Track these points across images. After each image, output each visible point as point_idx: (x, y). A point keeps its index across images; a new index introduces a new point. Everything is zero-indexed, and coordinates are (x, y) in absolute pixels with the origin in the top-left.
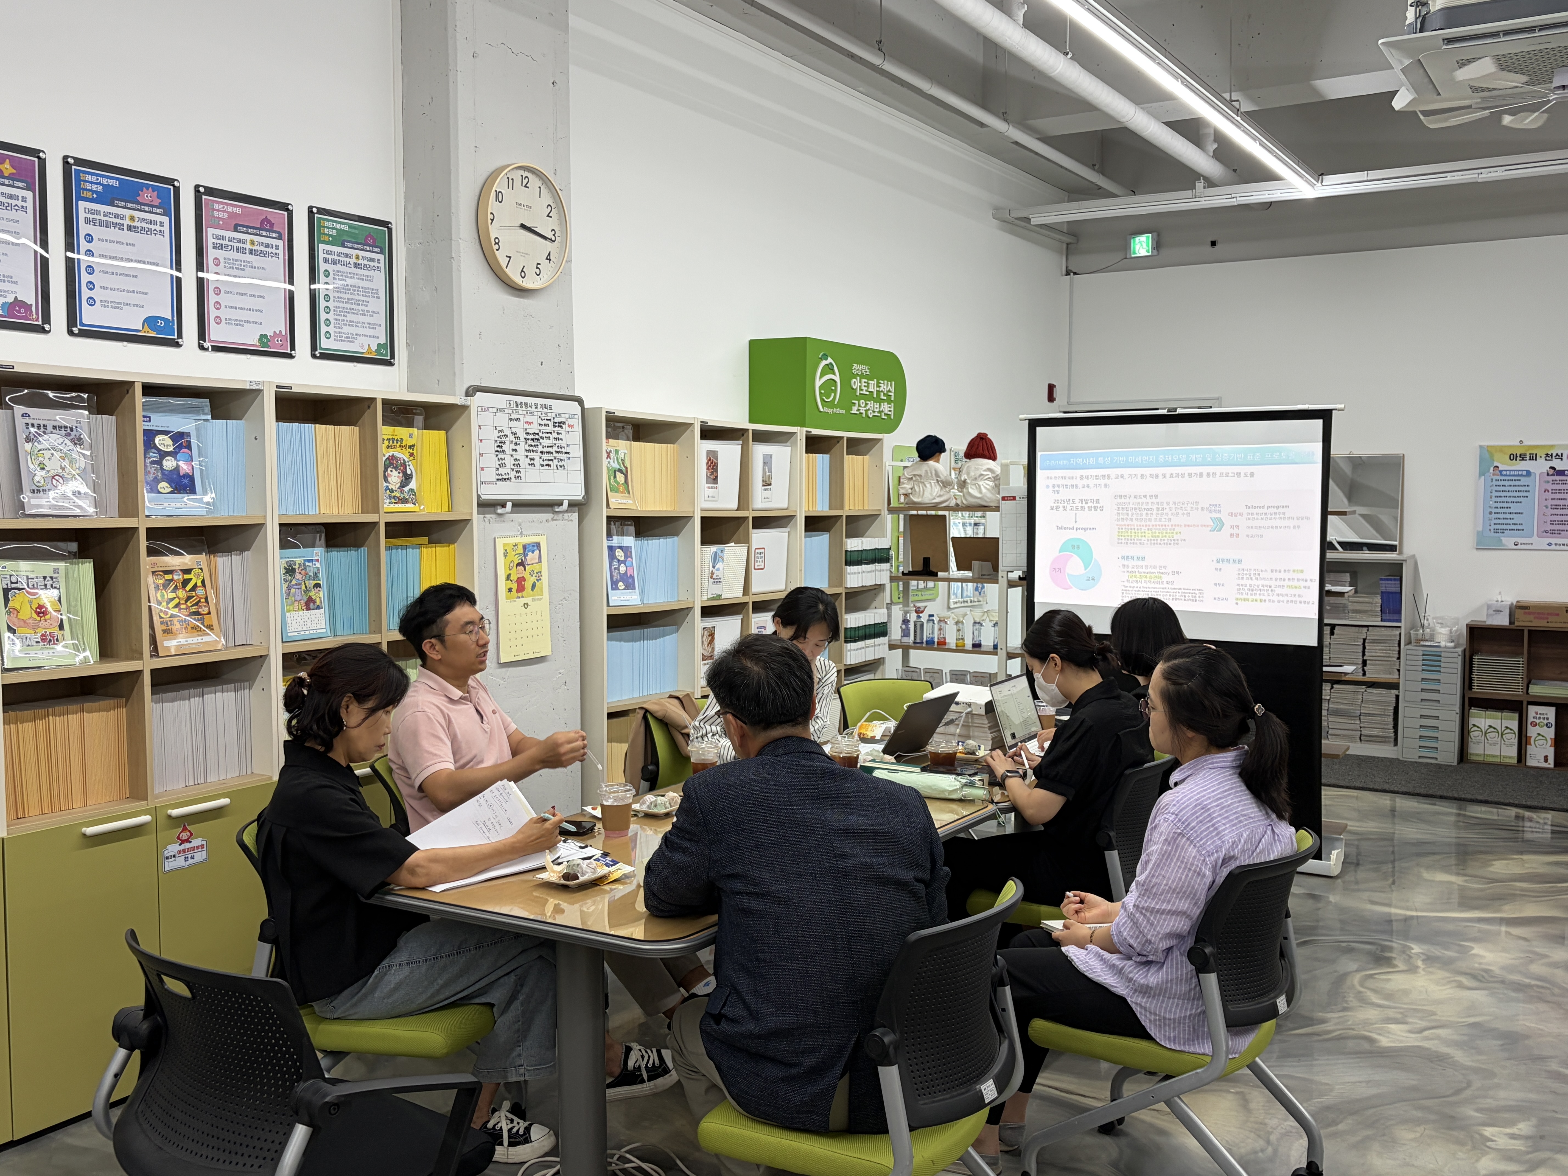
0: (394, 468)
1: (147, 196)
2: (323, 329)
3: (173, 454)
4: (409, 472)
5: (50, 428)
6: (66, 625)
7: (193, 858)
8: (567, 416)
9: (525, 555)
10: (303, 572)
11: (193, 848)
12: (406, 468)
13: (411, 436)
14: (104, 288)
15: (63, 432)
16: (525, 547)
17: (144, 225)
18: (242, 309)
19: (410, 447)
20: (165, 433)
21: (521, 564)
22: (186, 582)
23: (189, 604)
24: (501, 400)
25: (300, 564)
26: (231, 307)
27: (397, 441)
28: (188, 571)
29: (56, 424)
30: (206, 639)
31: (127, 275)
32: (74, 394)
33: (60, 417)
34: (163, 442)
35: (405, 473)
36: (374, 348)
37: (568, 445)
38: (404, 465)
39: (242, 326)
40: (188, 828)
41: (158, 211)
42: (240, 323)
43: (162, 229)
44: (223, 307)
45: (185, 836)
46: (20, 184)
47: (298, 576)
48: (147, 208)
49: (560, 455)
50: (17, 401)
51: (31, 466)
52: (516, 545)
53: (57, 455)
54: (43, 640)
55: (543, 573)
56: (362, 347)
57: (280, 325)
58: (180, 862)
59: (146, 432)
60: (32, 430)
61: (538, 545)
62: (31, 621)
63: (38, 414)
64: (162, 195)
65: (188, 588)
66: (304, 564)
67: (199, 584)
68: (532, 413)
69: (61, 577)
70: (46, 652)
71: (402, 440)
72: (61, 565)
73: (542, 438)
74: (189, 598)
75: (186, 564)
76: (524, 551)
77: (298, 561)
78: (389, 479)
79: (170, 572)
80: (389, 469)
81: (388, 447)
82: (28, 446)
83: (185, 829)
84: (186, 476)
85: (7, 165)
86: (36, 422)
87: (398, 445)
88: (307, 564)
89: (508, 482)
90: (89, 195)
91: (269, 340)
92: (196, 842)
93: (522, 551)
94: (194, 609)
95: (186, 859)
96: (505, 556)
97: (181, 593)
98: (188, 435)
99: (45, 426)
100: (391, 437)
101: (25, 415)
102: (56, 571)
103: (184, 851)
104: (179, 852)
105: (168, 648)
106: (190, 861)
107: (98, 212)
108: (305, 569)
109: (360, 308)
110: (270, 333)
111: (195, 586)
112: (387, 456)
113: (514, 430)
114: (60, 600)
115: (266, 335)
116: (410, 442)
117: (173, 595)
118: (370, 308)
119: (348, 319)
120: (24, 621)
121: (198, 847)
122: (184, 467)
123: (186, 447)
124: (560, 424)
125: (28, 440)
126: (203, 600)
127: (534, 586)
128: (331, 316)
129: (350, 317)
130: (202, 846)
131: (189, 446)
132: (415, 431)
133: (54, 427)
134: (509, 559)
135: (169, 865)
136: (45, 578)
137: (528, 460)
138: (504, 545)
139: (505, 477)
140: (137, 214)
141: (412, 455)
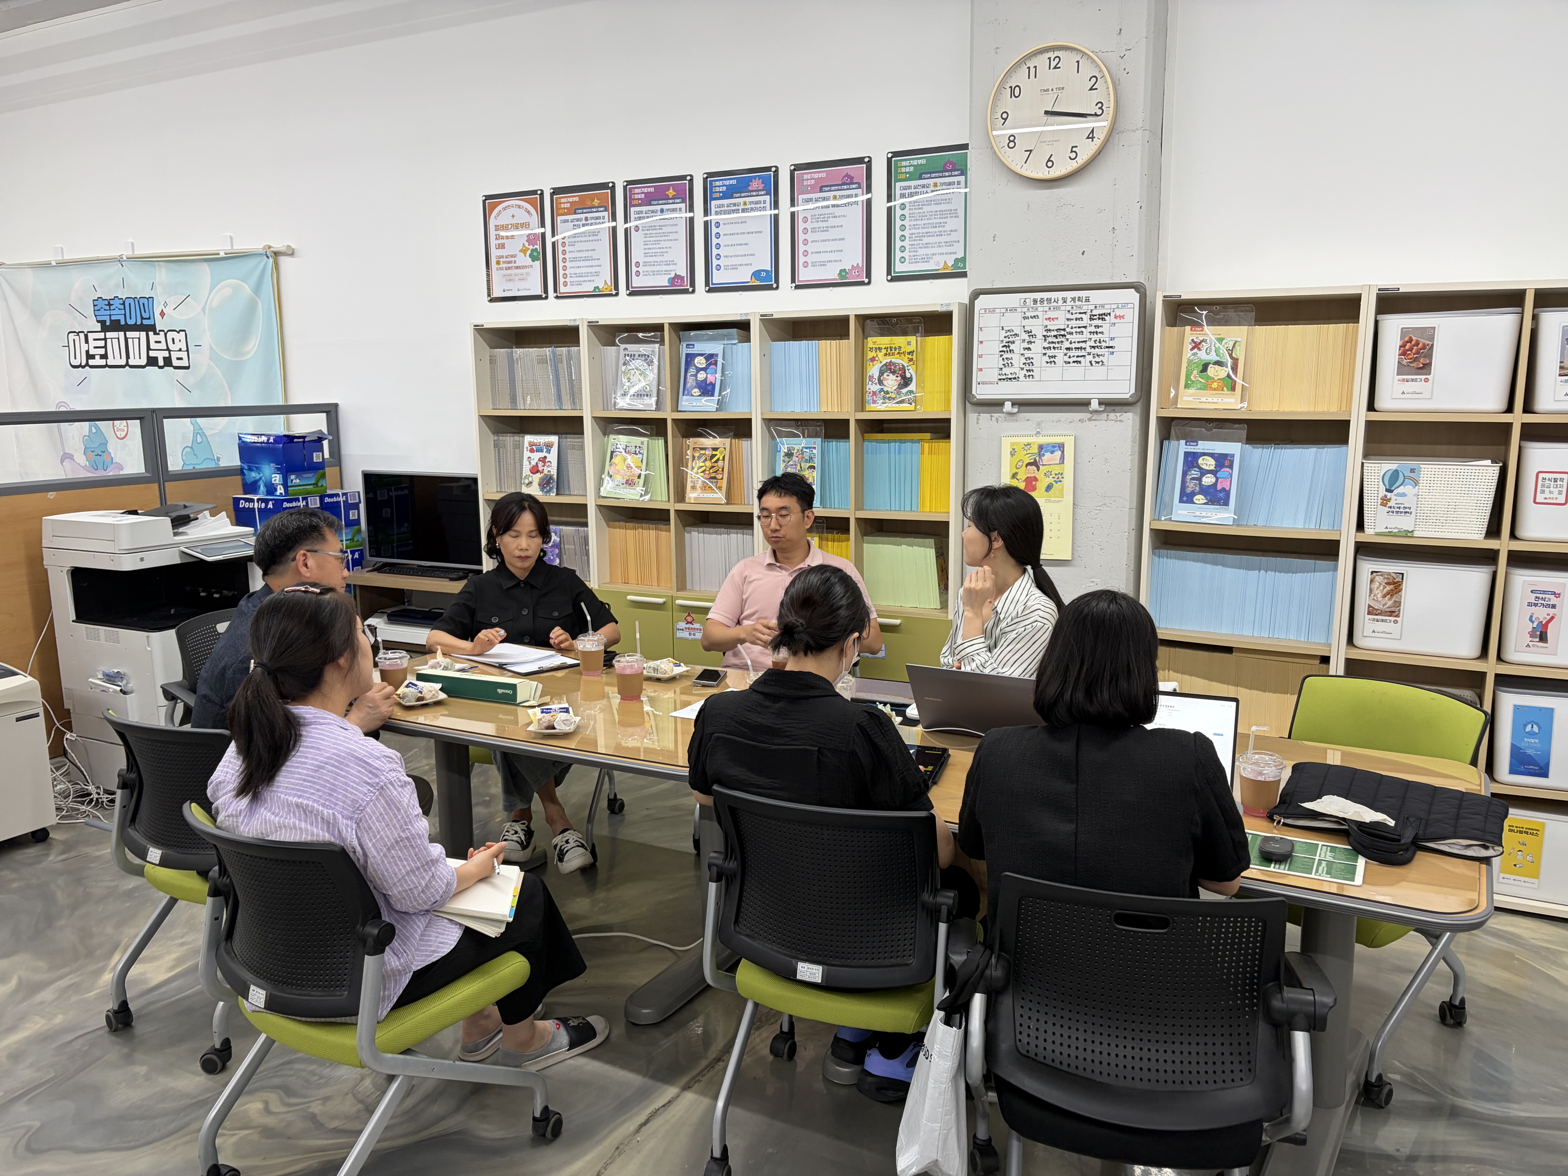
0: (891, 372)
1: (755, 184)
2: (898, 255)
3: (705, 369)
4: (908, 375)
5: (636, 356)
6: (642, 477)
7: (694, 635)
8: (1115, 306)
9: (1040, 455)
10: (800, 456)
11: (694, 629)
12: (905, 372)
13: (909, 343)
14: (727, 257)
15: (643, 358)
16: (1041, 447)
17: (753, 206)
18: (825, 252)
19: (909, 353)
20: (701, 355)
21: (1035, 464)
22: (713, 456)
23: (711, 471)
24: (1014, 300)
25: (798, 450)
26: (816, 253)
27: (895, 349)
28: (715, 449)
29: (641, 353)
30: (715, 495)
31: (741, 245)
32: (653, 334)
33: (643, 349)
34: (700, 362)
35: (904, 377)
36: (950, 263)
37: (1112, 339)
38: (903, 370)
39: (825, 265)
40: (692, 615)
41: (762, 193)
42: (823, 264)
43: (764, 205)
44: (810, 253)
45: (689, 619)
46: (678, 201)
47: (794, 458)
48: (754, 194)
49: (1097, 351)
50: (623, 341)
51: (623, 379)
52: (1029, 444)
53: (638, 373)
54: (626, 483)
55: (1065, 475)
56: (938, 264)
57: (858, 259)
58: (685, 635)
59: (687, 355)
60: (628, 358)
61: (1061, 447)
62: (622, 471)
63: (633, 348)
64: (765, 181)
65: (713, 460)
66: (802, 450)
67: (721, 458)
68: (1057, 308)
69: (645, 447)
70: (625, 490)
71: (900, 347)
72: (645, 439)
73: (1071, 333)
74: (713, 467)
75: (716, 444)
76: (1039, 452)
77: (797, 447)
78: (885, 382)
79: (705, 449)
80: (886, 374)
81: (886, 355)
82: (624, 368)
83: (689, 615)
84: (711, 383)
85: (671, 191)
86: (630, 353)
87: (896, 352)
88: (804, 450)
89: (1014, 382)
90: (718, 195)
91: (847, 273)
92: (696, 626)
93: (1037, 451)
94: (713, 475)
95: (690, 634)
96: (1012, 455)
97: (708, 464)
98: (717, 355)
99: (634, 355)
100: (889, 346)
101: (625, 349)
102: (642, 443)
103: (689, 628)
104: (686, 628)
105: (690, 498)
106: (692, 637)
107: (723, 206)
108: (803, 454)
109: (937, 229)
110: (848, 267)
111: (718, 459)
112: (884, 362)
113: (1027, 328)
114: (642, 461)
115: (845, 269)
116: (910, 348)
117: (703, 464)
118: (948, 228)
119: (924, 242)
120: (618, 471)
121: (698, 629)
122: (710, 378)
123: (713, 364)
124: (1102, 317)
125: (624, 364)
126: (721, 470)
127: (1049, 488)
128: (906, 243)
129: (926, 240)
130: (700, 629)
131: (716, 364)
132: (912, 339)
133: (639, 356)
134: (1017, 457)
135: (679, 634)
136: (636, 447)
137: (1046, 358)
138: (1012, 444)
139: (1010, 376)
140: (748, 200)
141: (911, 360)
